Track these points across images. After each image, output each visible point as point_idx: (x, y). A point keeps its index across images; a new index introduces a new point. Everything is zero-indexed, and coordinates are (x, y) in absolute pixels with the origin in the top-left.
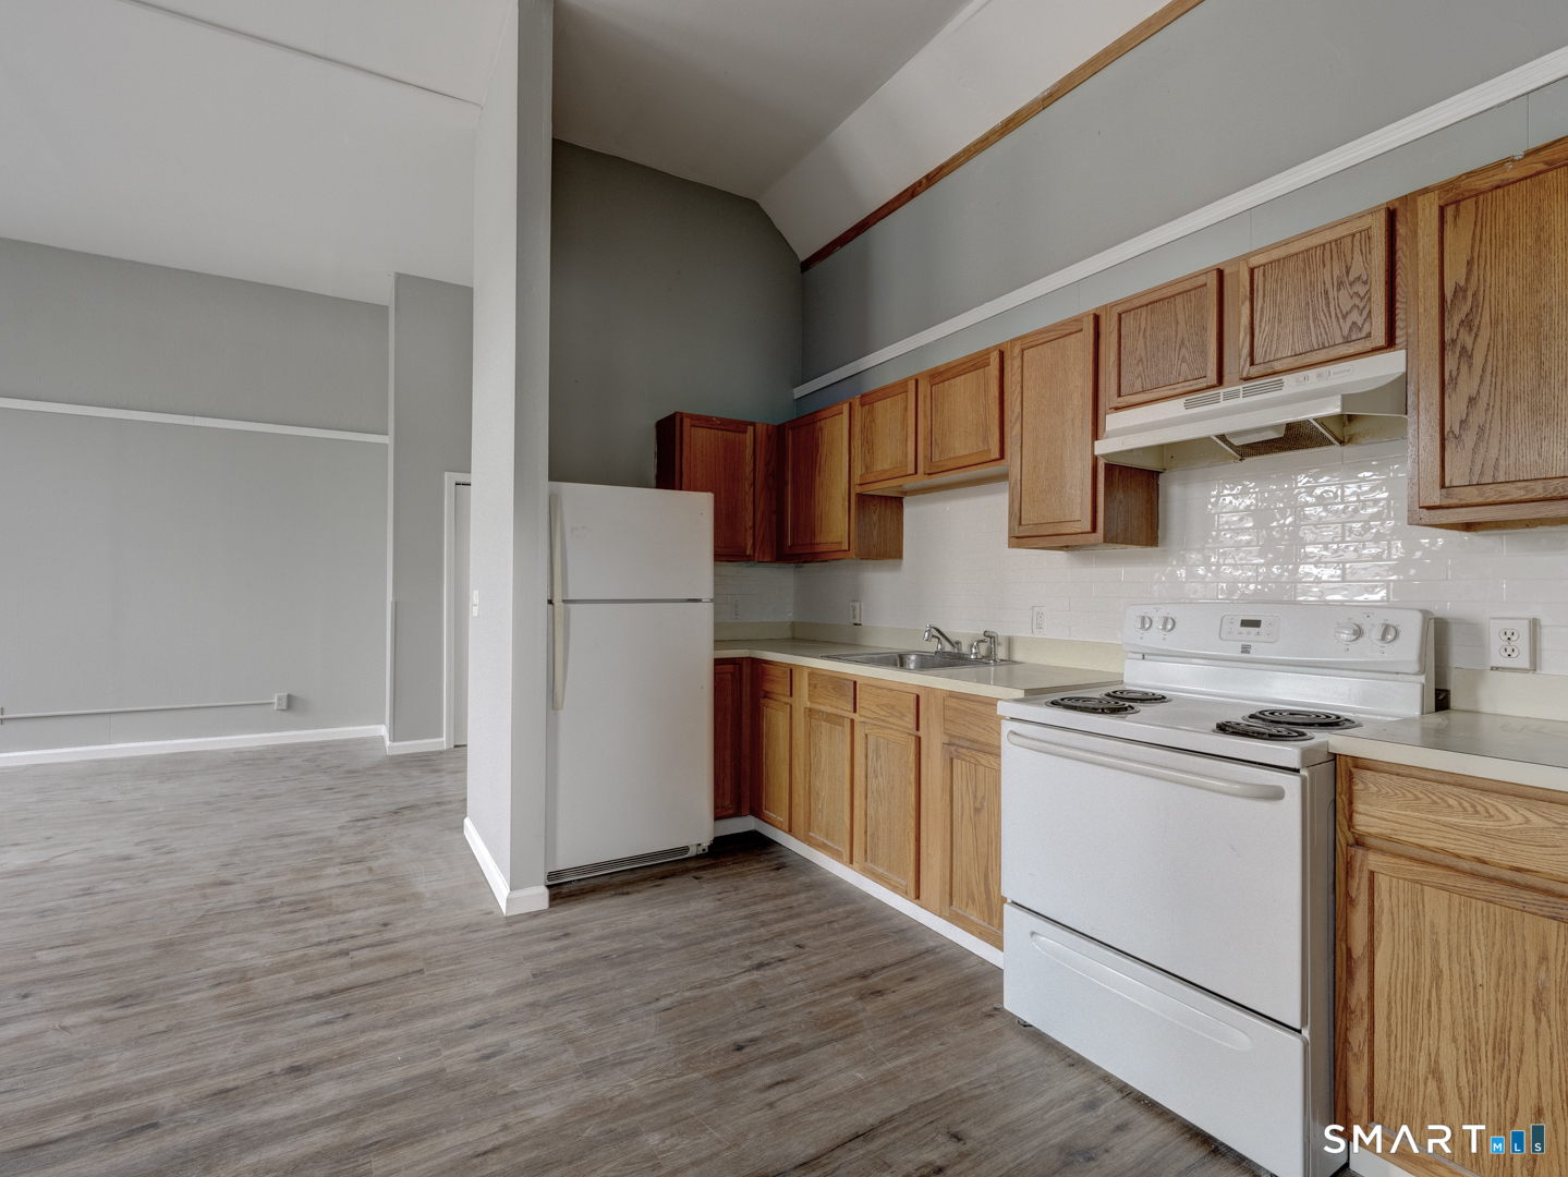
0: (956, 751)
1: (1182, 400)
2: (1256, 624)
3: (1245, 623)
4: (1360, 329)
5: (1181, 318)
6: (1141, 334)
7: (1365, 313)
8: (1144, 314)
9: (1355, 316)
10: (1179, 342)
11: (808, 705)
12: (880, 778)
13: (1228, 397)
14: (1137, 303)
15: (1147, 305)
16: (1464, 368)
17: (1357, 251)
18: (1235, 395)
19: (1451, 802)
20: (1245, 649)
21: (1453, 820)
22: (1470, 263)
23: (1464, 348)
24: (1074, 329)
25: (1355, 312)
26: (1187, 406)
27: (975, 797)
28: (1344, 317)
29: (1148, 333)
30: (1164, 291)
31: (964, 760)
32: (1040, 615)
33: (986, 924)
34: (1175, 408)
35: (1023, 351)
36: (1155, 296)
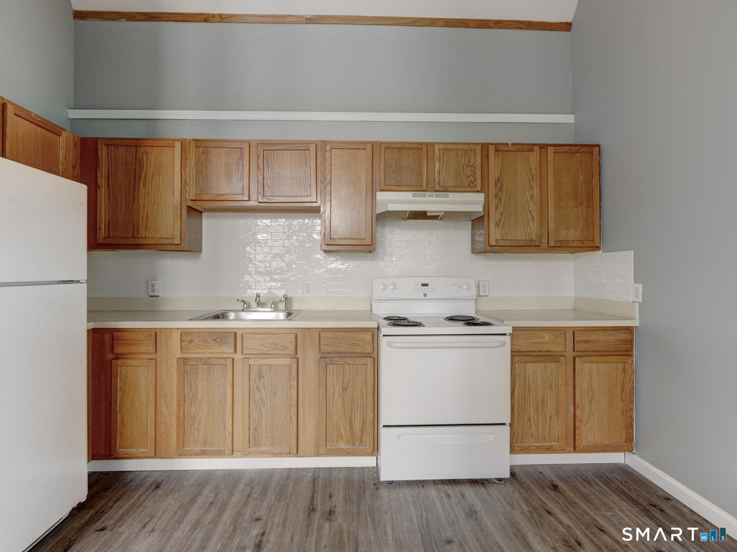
0: (331, 360)
1: (412, 193)
2: (426, 285)
3: (423, 285)
4: (473, 183)
5: (411, 158)
6: (394, 160)
7: (474, 178)
8: (395, 152)
9: (471, 178)
10: (410, 169)
11: (179, 355)
12: (263, 391)
13: (430, 196)
14: (393, 146)
15: (397, 148)
16: (500, 203)
17: (472, 156)
18: (432, 196)
19: (534, 336)
20: (425, 295)
21: (534, 341)
22: (501, 171)
23: (500, 197)
24: (362, 147)
25: (472, 176)
26: (414, 196)
27: (343, 382)
28: (468, 177)
29: (397, 160)
30: (406, 145)
31: (337, 364)
32: (308, 285)
33: (351, 447)
34: (408, 196)
35: (332, 148)
36: (402, 146)
